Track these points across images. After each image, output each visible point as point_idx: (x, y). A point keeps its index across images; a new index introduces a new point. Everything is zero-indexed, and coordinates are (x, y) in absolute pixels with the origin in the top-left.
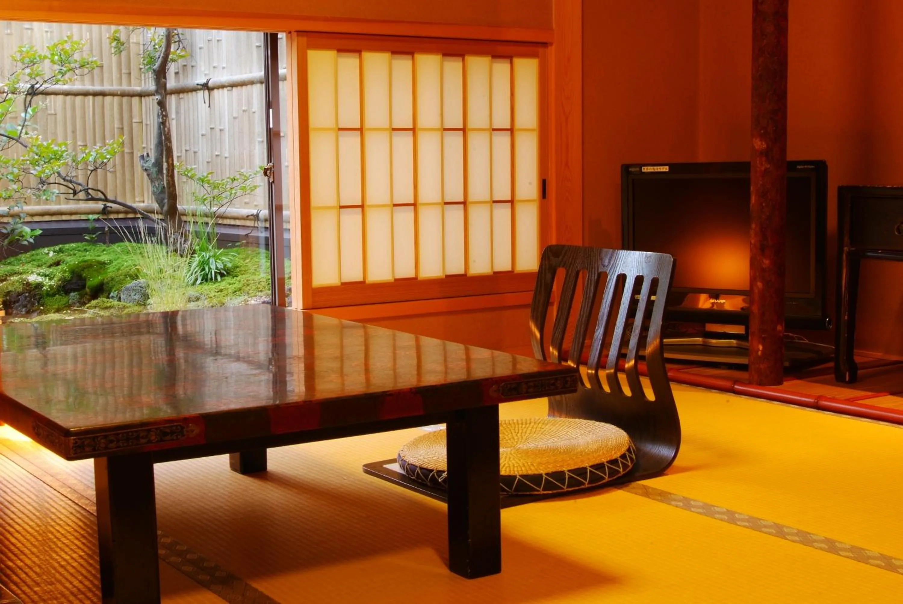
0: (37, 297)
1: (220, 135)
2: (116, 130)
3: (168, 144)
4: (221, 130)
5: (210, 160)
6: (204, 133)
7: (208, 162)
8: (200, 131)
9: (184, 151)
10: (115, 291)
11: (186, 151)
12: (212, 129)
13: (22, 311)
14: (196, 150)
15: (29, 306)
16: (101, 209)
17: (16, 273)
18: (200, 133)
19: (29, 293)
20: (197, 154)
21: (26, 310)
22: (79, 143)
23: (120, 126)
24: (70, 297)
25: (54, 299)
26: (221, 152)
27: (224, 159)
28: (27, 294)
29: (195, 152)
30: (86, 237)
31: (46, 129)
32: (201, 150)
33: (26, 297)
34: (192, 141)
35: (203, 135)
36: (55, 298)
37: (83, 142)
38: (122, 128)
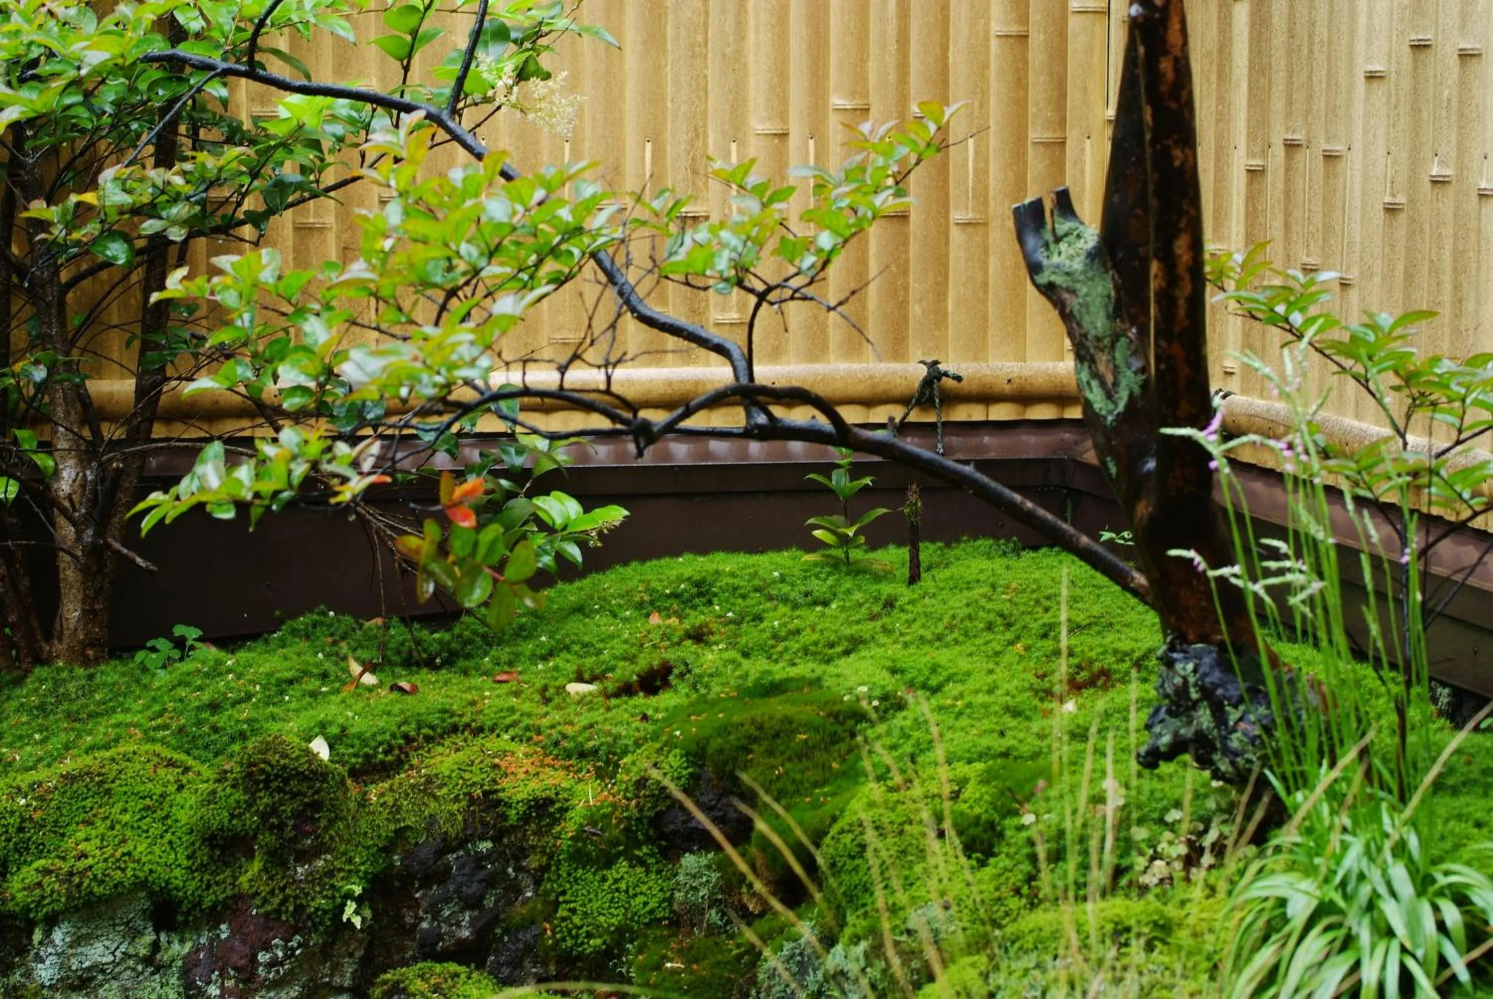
0: (533, 862)
1: (1463, 83)
2: (994, 44)
3: (1177, 153)
4: (1465, 56)
5: (1401, 199)
6: (1376, 67)
7: (1391, 210)
8: (1359, 60)
9: (1279, 151)
10: (856, 940)
11: (1291, 146)
12: (1419, 47)
13: (458, 925)
14: (1338, 147)
15: (489, 902)
16: (917, 385)
17: (455, 729)
18: (1363, 67)
19: (496, 839)
20: (1341, 166)
21: (473, 920)
22: (837, 100)
23: (1015, 29)
24: (681, 878)
25: (604, 879)
26: (1461, 167)
27: (1475, 199)
28: (485, 846)
29: (1330, 158)
30: (817, 533)
31: (700, 38)
32: (1357, 146)
33: (480, 859)
34: (1320, 104)
35: (1371, 77)
36: (612, 874)
37: (853, 94)
38: (1023, 38)
